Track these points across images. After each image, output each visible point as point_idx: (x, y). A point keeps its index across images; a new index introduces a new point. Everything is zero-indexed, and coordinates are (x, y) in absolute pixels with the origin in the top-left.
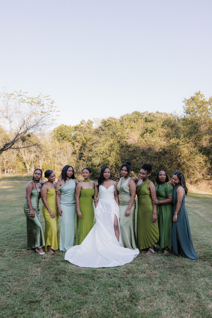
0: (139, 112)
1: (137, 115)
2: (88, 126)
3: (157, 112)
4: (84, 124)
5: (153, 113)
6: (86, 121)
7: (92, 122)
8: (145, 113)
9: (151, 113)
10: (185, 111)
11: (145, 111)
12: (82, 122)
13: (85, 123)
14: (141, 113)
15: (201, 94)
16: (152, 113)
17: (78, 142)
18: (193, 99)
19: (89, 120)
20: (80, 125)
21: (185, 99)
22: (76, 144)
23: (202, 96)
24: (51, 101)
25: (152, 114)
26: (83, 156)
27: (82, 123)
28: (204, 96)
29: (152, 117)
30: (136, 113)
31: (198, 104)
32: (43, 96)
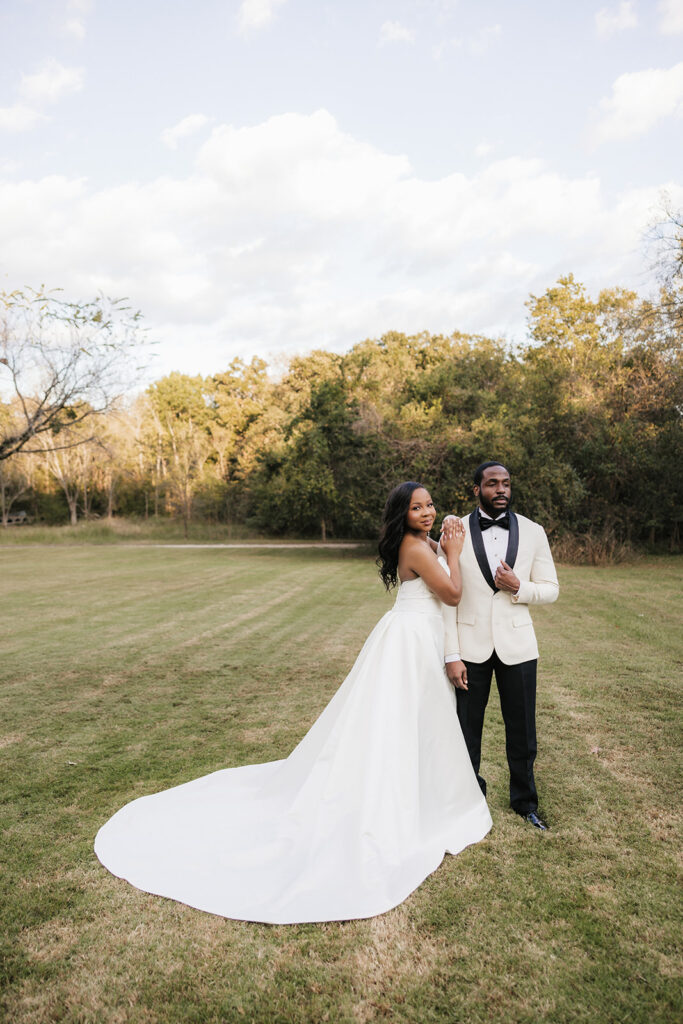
0: (402, 335)
1: (396, 344)
2: (255, 376)
3: (457, 335)
4: (239, 369)
5: (445, 337)
6: (248, 362)
7: (263, 365)
8: (420, 336)
9: (438, 335)
10: (530, 333)
11: (421, 332)
12: (236, 366)
13: (243, 368)
14: (409, 338)
15: (574, 281)
16: (441, 335)
17: (224, 425)
18: (552, 296)
19: (255, 359)
20: (228, 374)
21: (533, 297)
22: (218, 431)
23: (578, 288)
24: (133, 312)
25: (441, 338)
26: (239, 467)
27: (234, 368)
28: (584, 289)
29: (440, 350)
30: (395, 337)
31: (568, 313)
32: (109, 299)
